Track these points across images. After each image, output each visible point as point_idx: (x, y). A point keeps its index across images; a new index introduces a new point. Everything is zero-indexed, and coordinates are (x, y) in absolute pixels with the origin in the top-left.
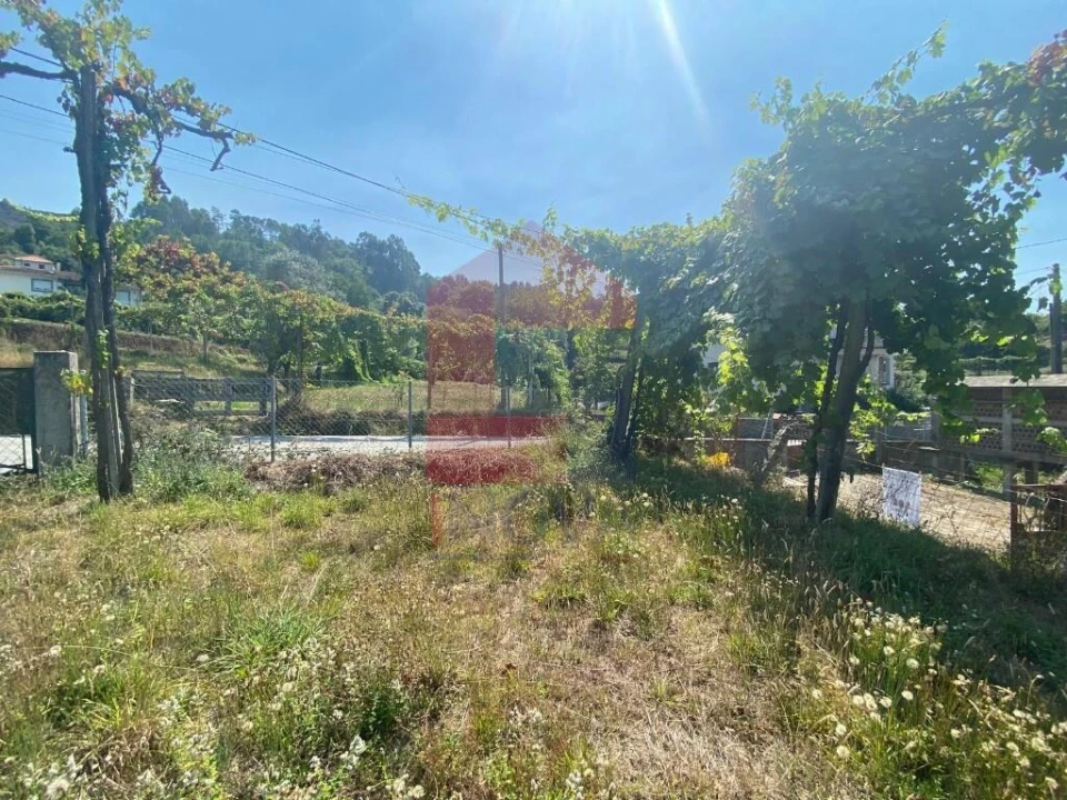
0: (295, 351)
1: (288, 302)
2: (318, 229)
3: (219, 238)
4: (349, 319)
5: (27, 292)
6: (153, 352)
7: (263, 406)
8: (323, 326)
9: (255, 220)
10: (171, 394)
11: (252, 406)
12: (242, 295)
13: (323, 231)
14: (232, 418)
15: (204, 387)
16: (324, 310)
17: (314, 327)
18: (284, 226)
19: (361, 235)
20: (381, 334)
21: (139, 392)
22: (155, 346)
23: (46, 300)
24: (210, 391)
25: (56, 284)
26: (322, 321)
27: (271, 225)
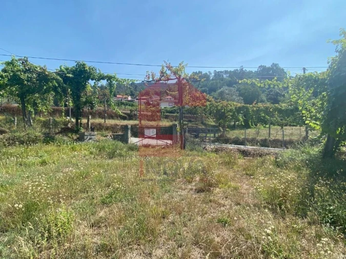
0: (223, 119)
1: (221, 105)
2: (242, 69)
3: (210, 81)
4: (239, 108)
5: (168, 107)
6: (193, 120)
7: (215, 135)
8: (231, 111)
9: (221, 72)
10: (195, 132)
11: (212, 135)
12: (210, 105)
13: (244, 69)
14: (207, 138)
15: (202, 130)
16: (231, 106)
17: (229, 111)
18: (230, 71)
19: (259, 67)
20: (249, 111)
21: (189, 131)
22: (193, 118)
23: (171, 108)
24: (203, 131)
25: (174, 103)
26: (230, 109)
27: (226, 72)
